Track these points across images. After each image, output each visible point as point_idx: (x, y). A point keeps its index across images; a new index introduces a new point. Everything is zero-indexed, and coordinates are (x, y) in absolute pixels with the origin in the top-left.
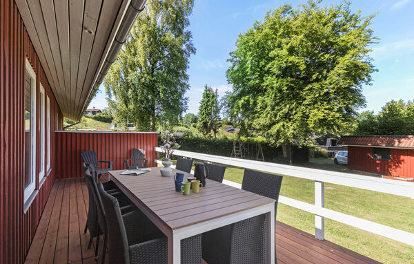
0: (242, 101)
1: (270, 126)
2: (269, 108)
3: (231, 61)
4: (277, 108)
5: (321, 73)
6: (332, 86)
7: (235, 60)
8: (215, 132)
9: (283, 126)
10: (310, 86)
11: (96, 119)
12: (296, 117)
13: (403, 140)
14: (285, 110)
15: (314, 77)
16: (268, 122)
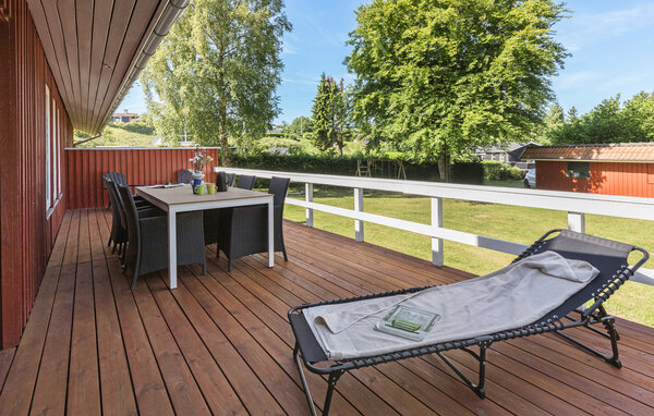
0: (366, 100)
1: (406, 135)
2: (406, 110)
3: (352, 43)
4: (418, 109)
5: (481, 59)
6: (495, 79)
7: (358, 41)
8: (341, 145)
9: (427, 134)
10: (464, 79)
11: (130, 129)
12: (444, 121)
13: (603, 150)
14: (429, 111)
15: (471, 66)
16: (405, 128)
